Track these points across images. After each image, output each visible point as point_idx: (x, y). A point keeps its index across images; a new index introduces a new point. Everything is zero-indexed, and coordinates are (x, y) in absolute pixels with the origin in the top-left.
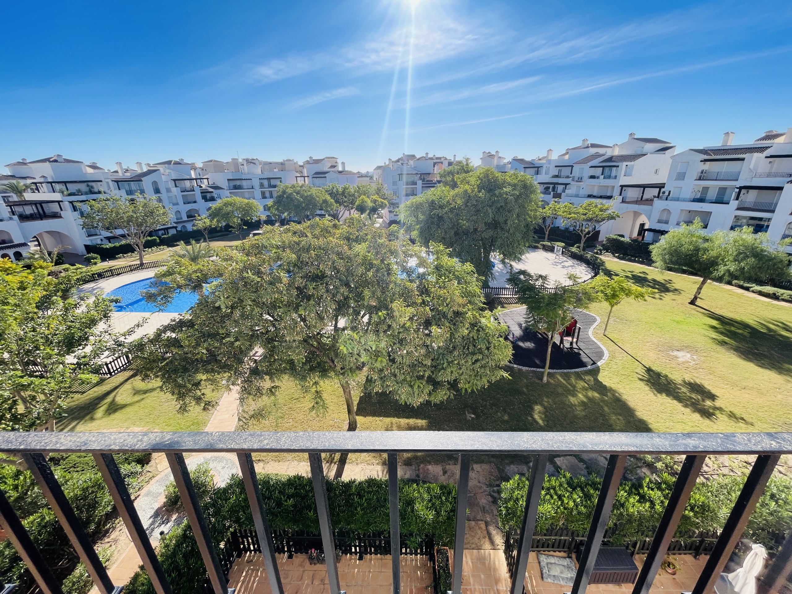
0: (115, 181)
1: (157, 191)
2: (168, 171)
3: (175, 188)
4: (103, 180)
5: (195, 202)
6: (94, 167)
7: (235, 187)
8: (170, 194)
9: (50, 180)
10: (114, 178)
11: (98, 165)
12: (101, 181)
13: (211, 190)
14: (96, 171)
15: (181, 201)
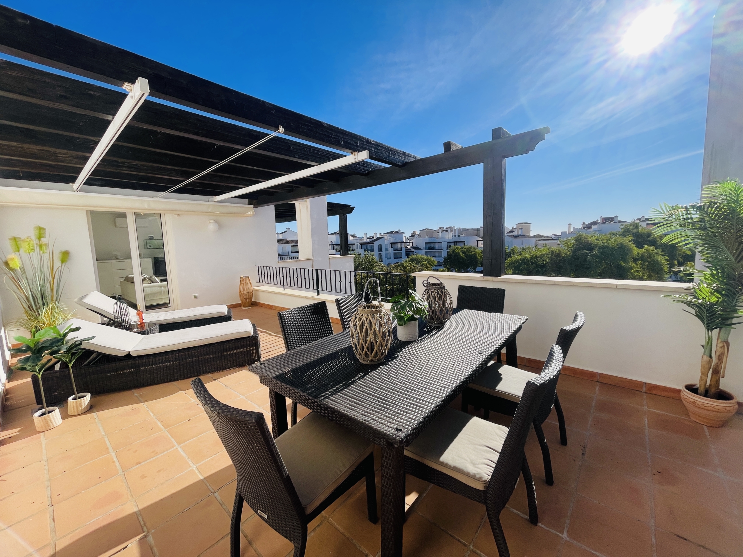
0: (360, 244)
1: (380, 250)
2: (389, 238)
3: (391, 249)
4: (356, 243)
5: (401, 258)
6: (354, 236)
7: (430, 248)
8: (387, 252)
9: (334, 244)
10: (360, 242)
11: (356, 235)
12: (355, 244)
13: (413, 250)
14: (355, 238)
15: (392, 256)
